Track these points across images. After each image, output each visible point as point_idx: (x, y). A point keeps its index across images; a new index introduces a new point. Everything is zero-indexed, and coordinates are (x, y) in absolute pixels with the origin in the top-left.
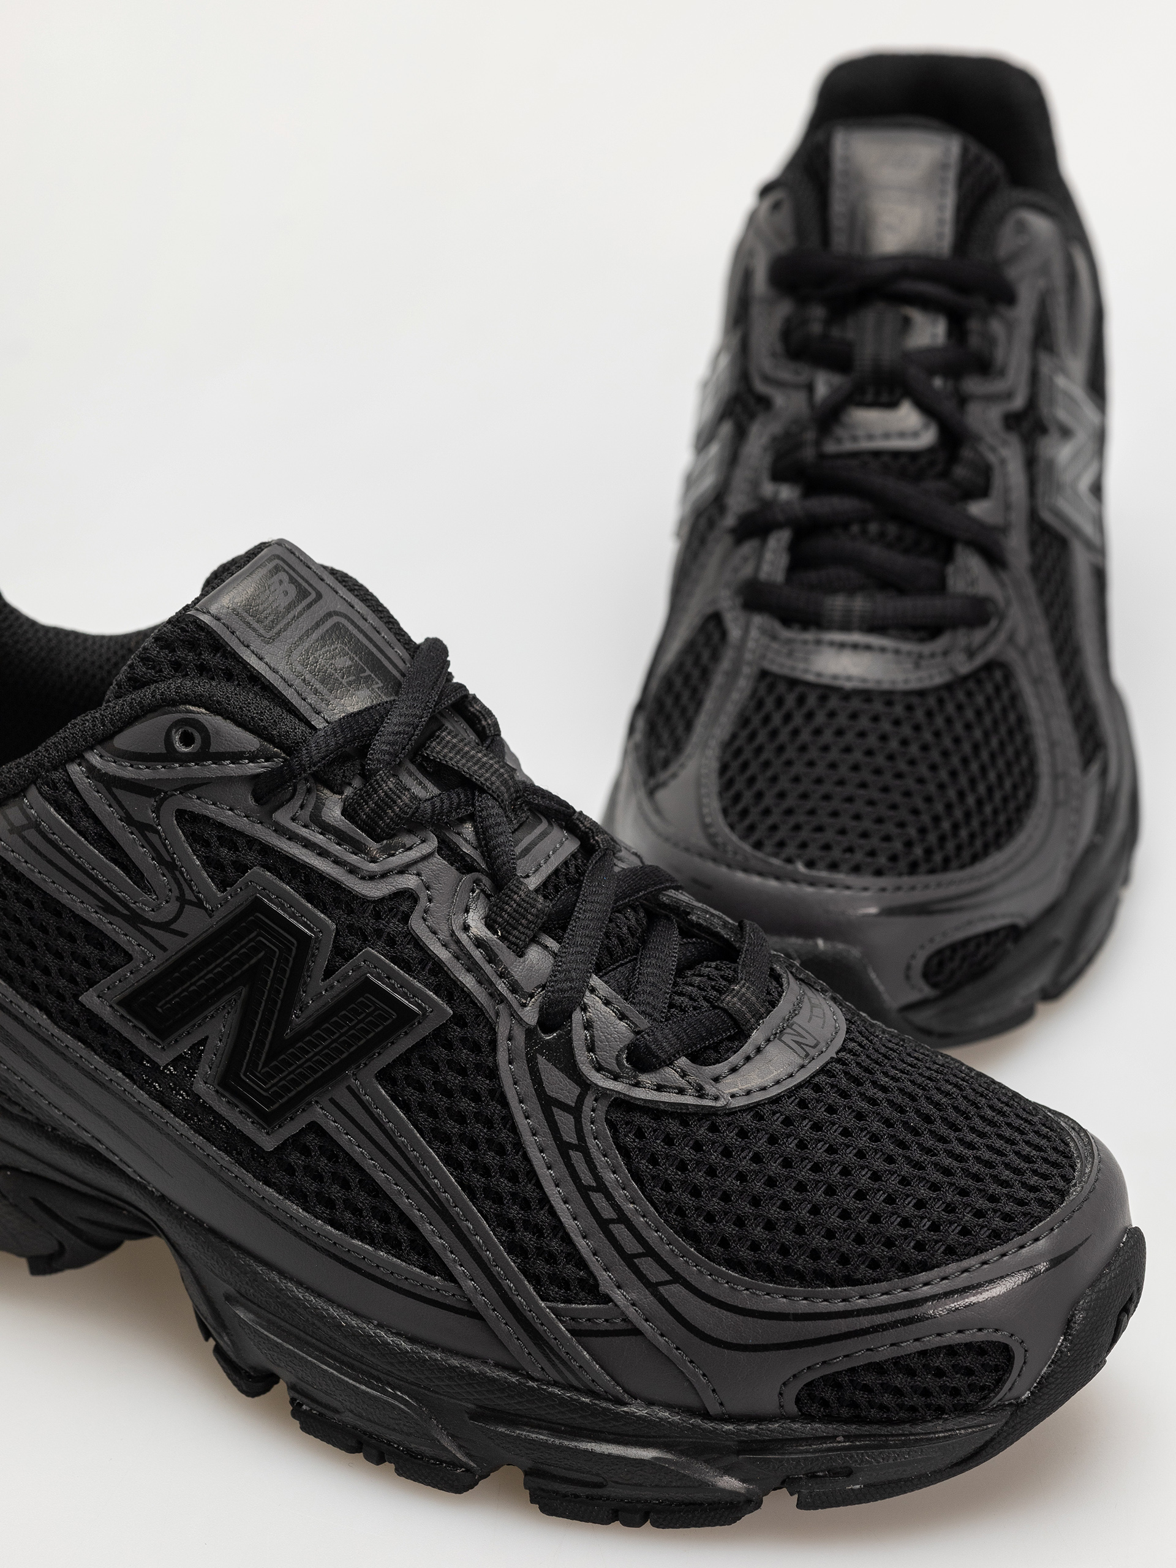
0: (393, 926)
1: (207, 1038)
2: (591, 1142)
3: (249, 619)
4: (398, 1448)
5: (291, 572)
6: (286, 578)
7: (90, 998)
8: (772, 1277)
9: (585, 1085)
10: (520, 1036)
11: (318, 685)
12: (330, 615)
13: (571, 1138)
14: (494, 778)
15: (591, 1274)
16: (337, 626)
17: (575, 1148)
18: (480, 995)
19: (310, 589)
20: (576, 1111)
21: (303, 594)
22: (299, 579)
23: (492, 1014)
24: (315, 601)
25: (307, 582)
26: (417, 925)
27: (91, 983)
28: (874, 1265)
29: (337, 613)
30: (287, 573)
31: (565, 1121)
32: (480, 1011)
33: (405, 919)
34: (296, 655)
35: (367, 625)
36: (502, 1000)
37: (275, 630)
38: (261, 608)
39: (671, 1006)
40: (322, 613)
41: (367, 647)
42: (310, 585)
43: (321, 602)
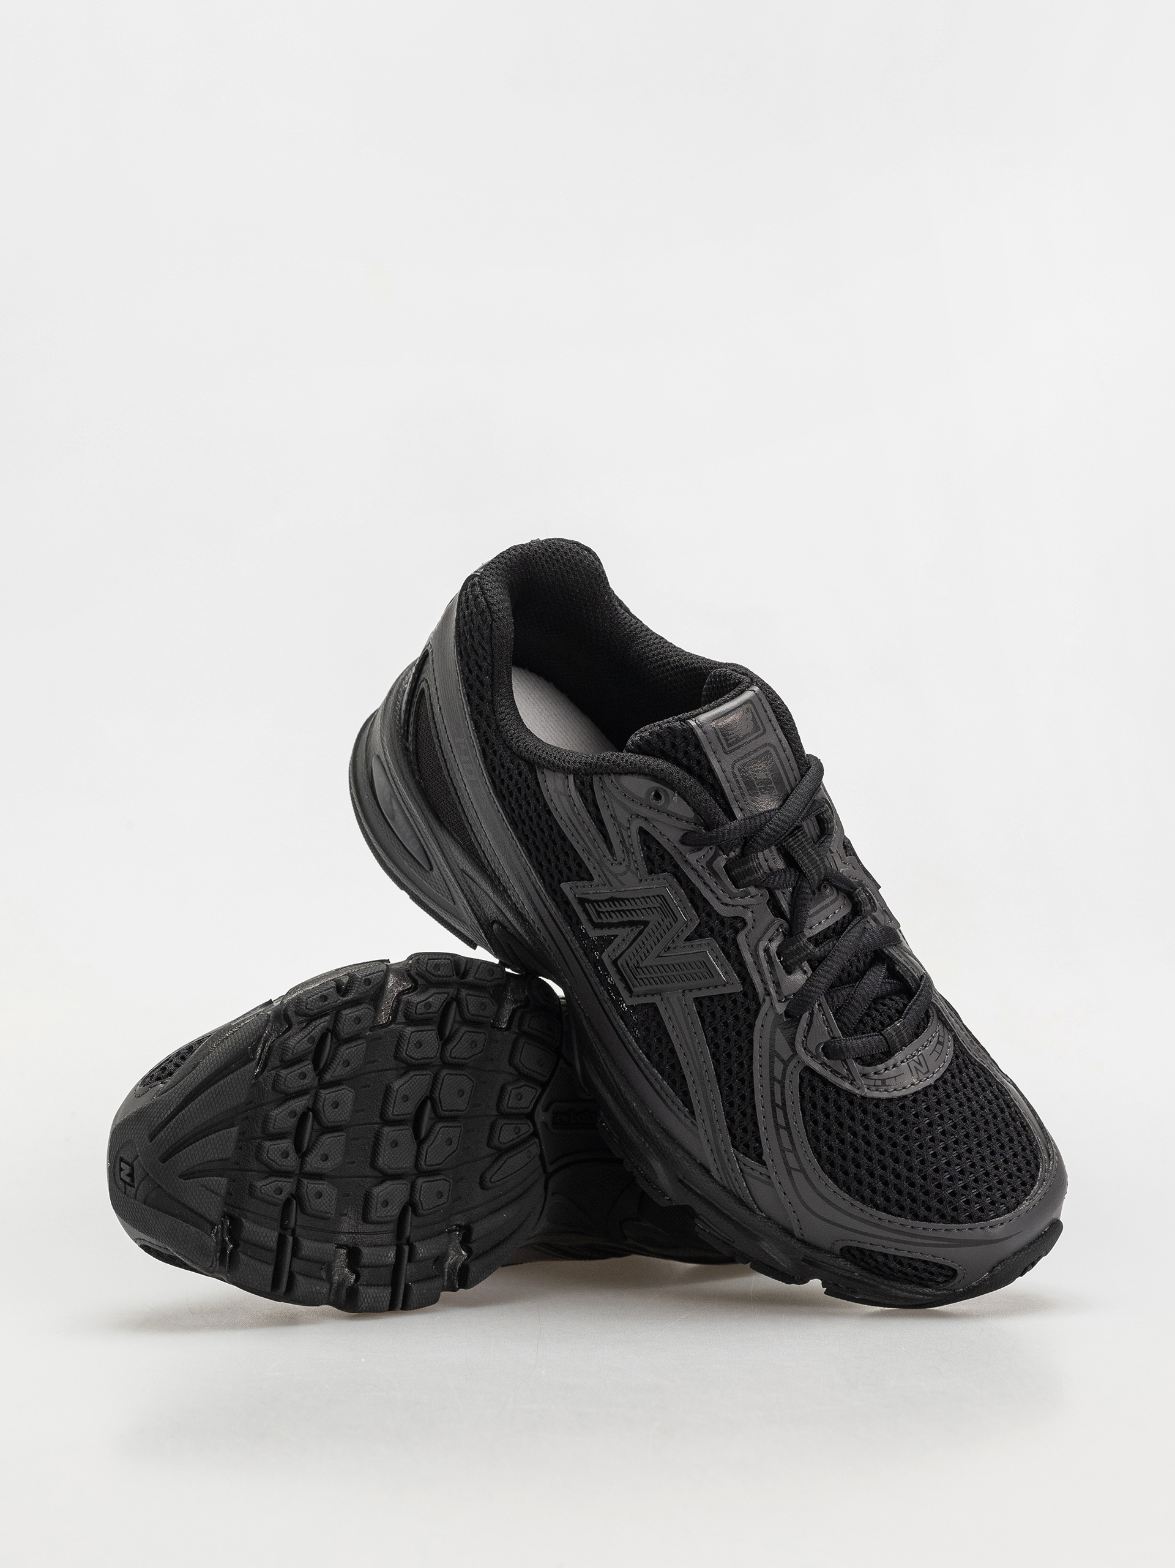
0: (728, 933)
1: (617, 935)
2: (787, 1081)
3: (721, 737)
4: (640, 1171)
5: (755, 714)
6: (750, 717)
7: (565, 887)
8: (849, 1191)
9: (795, 1053)
10: (771, 1017)
11: (743, 785)
12: (766, 745)
13: (778, 1074)
14: (814, 871)
15: (761, 1147)
16: (767, 753)
17: (779, 1082)
18: (760, 989)
19: (761, 727)
20: (786, 1064)
21: (756, 729)
22: (757, 719)
23: (761, 999)
24: (761, 735)
25: (761, 721)
26: (741, 938)
27: (569, 880)
28: (902, 1208)
29: (770, 745)
30: (752, 713)
31: (779, 1067)
32: (756, 995)
33: (737, 931)
34: (738, 765)
35: (784, 755)
36: (769, 994)
37: (733, 747)
38: (730, 732)
39: (861, 1021)
40: (762, 743)
41: (778, 770)
42: (762, 724)
43: (765, 736)
